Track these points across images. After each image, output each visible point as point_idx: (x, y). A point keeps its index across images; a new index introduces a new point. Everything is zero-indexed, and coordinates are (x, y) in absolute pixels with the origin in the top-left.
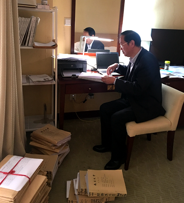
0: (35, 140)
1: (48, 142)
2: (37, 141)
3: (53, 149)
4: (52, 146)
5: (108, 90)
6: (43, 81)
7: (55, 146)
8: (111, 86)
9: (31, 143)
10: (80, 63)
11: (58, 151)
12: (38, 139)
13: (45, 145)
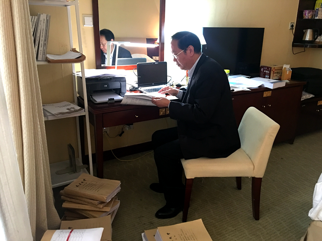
0: (69, 199)
1: (90, 199)
2: (73, 200)
3: (100, 208)
4: (98, 204)
5: (161, 116)
6: (67, 113)
7: (102, 203)
8: (165, 110)
9: (65, 205)
10: (116, 81)
11: (108, 209)
12: (73, 197)
13: (86, 203)
